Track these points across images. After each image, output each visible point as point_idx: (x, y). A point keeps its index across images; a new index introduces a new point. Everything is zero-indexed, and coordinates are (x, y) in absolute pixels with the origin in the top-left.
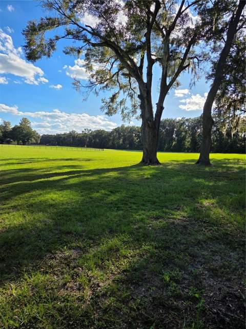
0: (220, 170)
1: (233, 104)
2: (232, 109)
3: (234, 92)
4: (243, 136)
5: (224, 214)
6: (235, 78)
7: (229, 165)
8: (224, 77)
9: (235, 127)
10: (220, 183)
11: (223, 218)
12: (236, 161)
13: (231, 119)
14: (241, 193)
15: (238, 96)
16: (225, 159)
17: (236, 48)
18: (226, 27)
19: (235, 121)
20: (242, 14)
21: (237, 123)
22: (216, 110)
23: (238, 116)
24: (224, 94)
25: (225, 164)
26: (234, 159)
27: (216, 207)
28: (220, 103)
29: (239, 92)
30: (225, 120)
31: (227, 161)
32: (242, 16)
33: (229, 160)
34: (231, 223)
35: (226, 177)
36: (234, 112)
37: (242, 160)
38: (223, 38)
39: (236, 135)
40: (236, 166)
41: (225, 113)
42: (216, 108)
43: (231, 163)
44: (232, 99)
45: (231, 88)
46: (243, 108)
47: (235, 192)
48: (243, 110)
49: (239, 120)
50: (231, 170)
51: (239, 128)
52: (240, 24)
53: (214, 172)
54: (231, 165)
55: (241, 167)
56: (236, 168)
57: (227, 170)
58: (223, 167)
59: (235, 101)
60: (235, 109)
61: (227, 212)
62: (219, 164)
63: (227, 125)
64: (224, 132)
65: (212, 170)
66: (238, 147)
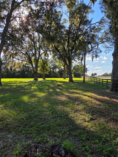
0: (7, 87)
1: (12, 55)
2: (12, 57)
3: (12, 50)
4: (18, 70)
5: (7, 112)
6: (12, 43)
7: (12, 85)
8: (6, 42)
9: (14, 66)
10: (7, 95)
11: (7, 115)
12: (15, 82)
13: (12, 62)
14: (16, 98)
15: (14, 52)
16: (10, 81)
17: (11, 29)
18: (5, 17)
19: (14, 63)
20: (13, 14)
21: (15, 64)
22: (4, 57)
23: (15, 61)
24: (7, 49)
25: (10, 84)
26: (14, 81)
27: (3, 109)
28: (6, 54)
29: (14, 50)
30: (9, 62)
31: (11, 82)
32: (13, 15)
33: (12, 82)
34: (10, 116)
35: (10, 91)
36: (13, 59)
37: (18, 81)
38: (4, 22)
39: (14, 70)
40: (15, 85)
41: (8, 59)
42: (4, 56)
43: (13, 83)
44: (11, 53)
45: (11, 48)
46: (16, 58)
47: (14, 98)
48: (17, 59)
49: (15, 63)
50: (12, 87)
51: (16, 67)
52: (12, 18)
53: (3, 89)
54: (13, 84)
55: (17, 85)
56: (15, 86)
57: (10, 87)
58: (8, 86)
59: (13, 54)
60: (13, 58)
61: (9, 110)
62: (6, 84)
63: (10, 65)
64: (9, 68)
65: (3, 88)
66: (16, 75)
